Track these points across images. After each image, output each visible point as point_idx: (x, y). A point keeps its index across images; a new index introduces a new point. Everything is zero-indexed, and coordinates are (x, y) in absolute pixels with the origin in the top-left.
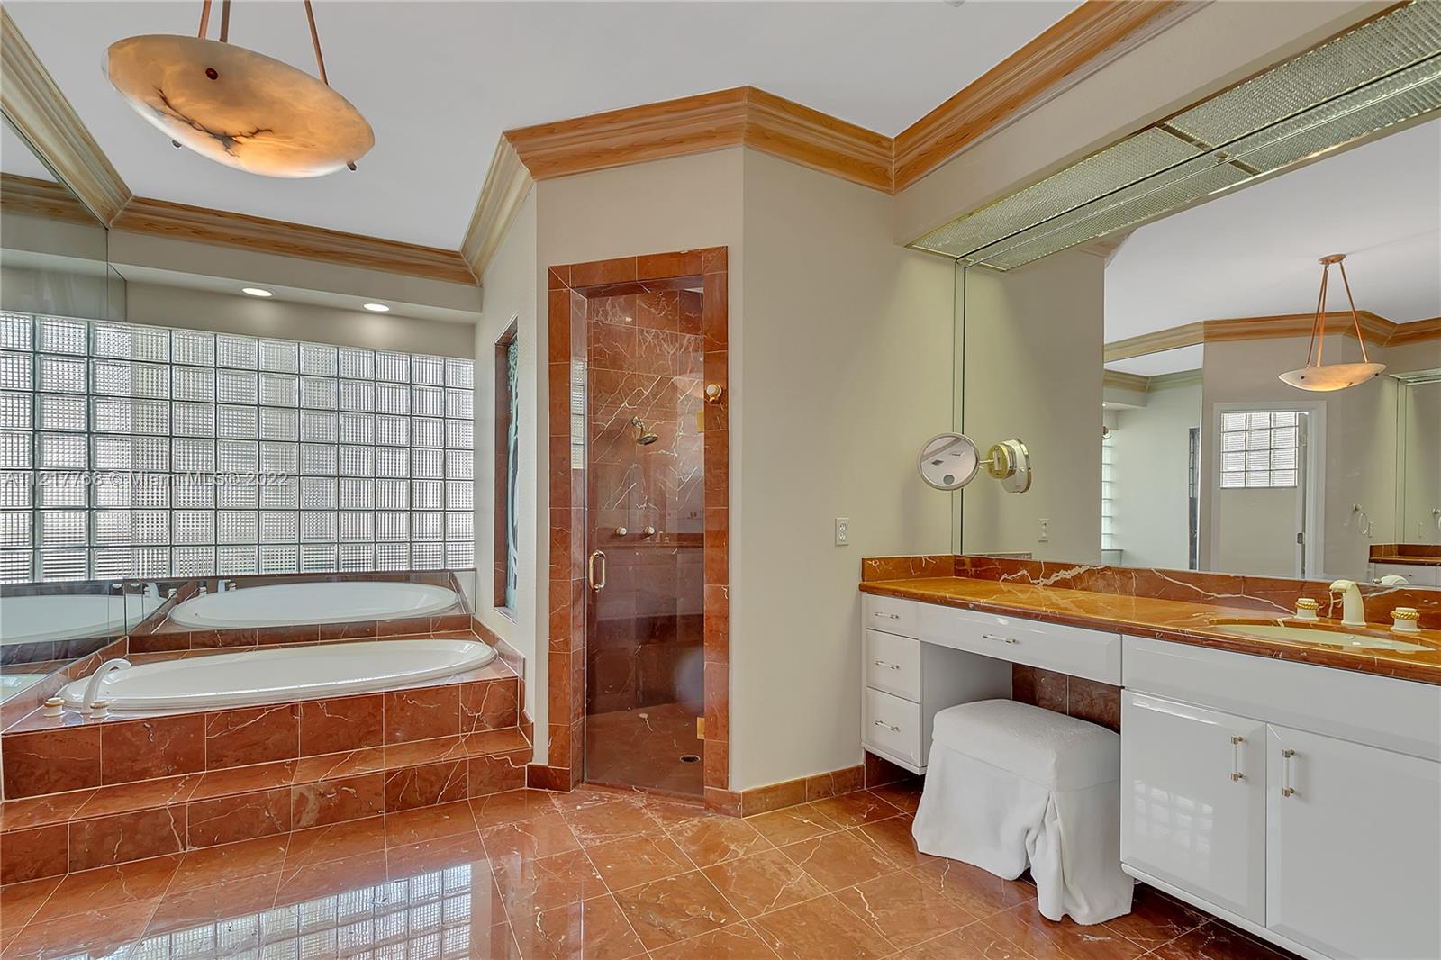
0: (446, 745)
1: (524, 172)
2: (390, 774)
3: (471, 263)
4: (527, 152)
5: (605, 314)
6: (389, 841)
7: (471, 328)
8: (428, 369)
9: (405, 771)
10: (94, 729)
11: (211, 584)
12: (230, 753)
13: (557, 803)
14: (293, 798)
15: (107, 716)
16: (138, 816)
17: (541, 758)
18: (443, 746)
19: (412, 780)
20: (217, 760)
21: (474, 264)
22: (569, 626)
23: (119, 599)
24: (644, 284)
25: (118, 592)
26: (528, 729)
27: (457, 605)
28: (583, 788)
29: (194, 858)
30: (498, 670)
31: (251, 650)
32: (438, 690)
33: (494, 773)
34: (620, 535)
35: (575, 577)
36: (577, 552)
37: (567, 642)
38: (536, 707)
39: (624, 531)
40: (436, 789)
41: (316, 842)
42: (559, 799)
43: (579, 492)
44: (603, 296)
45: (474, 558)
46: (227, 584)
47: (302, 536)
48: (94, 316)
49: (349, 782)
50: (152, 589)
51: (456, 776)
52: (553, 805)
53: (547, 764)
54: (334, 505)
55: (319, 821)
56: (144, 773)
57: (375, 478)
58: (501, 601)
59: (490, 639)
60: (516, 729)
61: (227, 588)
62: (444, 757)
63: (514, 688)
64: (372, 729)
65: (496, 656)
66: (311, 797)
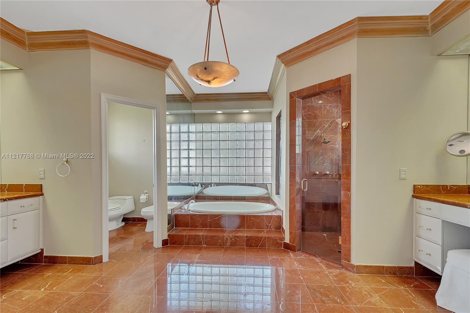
0: (261, 232)
1: (283, 65)
2: (247, 237)
3: (270, 94)
4: (283, 60)
5: (312, 102)
6: (246, 254)
7: (270, 113)
8: (259, 126)
9: (251, 236)
10: (188, 215)
11: (210, 184)
12: (213, 225)
13: (291, 255)
14: (225, 238)
15: (191, 213)
16: (196, 236)
17: (287, 240)
18: (260, 232)
19: (252, 240)
20: (210, 226)
21: (271, 94)
22: (295, 202)
23: (193, 187)
24: (320, 92)
25: (193, 186)
26: (284, 231)
27: (267, 194)
28: (300, 252)
29: (205, 248)
30: (276, 213)
31: (218, 201)
32: (259, 216)
33: (274, 242)
34: (316, 174)
35: (297, 187)
36: (298, 179)
37: (294, 207)
38: (286, 225)
39: (318, 173)
40: (258, 243)
41: (230, 250)
42: (292, 254)
43: (299, 160)
44: (307, 98)
45: (271, 180)
46: (214, 185)
47: (229, 173)
48: (189, 123)
49: (237, 237)
50: (200, 185)
51: (264, 240)
52: (290, 255)
53: (289, 243)
54: (236, 165)
55: (231, 245)
56: (197, 227)
57: (246, 158)
58: (278, 193)
59: (275, 204)
60: (281, 231)
61: (214, 186)
62: (260, 235)
63: (280, 218)
64: (243, 224)
65: (276, 209)
66: (229, 239)
